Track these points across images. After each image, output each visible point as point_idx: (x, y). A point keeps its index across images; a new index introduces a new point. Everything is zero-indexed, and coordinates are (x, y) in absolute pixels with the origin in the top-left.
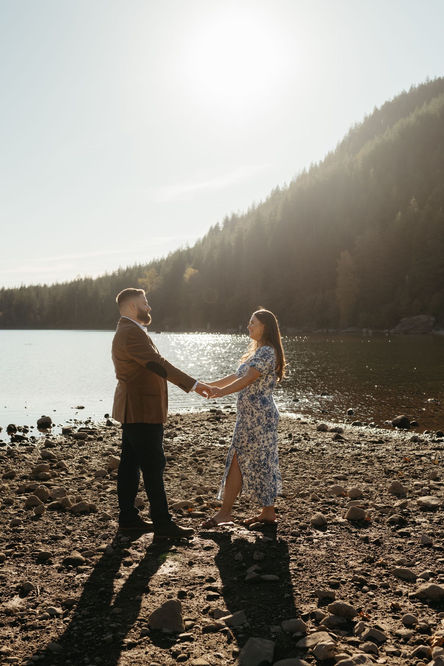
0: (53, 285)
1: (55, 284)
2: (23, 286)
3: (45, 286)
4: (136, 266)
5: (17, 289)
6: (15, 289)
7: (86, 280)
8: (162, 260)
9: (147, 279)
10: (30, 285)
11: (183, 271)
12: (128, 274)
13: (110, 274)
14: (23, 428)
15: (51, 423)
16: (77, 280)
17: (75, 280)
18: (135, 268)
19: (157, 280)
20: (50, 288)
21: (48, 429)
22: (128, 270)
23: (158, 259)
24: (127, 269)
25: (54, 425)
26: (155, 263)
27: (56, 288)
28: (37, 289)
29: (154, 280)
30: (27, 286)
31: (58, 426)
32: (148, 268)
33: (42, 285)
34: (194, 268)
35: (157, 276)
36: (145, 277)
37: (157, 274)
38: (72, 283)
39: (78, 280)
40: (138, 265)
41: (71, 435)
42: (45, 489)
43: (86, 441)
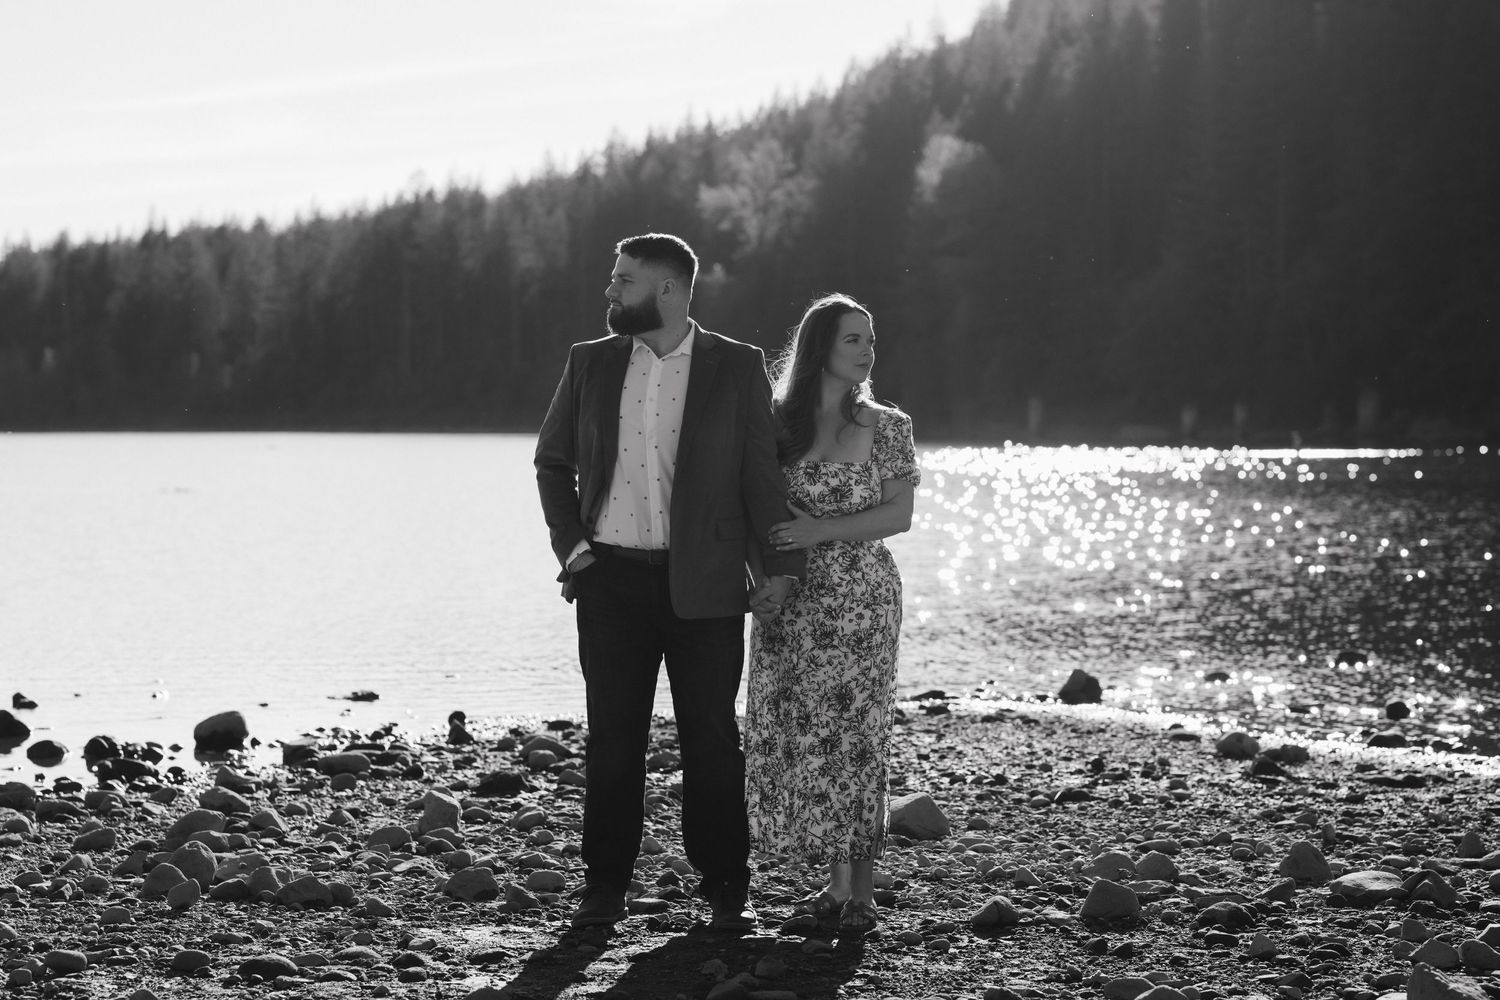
0: (297, 219)
1: (306, 217)
2: (158, 228)
3: (260, 226)
4: (691, 128)
5: (129, 241)
6: (117, 242)
7: (454, 197)
8: (816, 103)
9: (744, 192)
10: (192, 222)
11: (912, 149)
12: (650, 167)
13: (569, 167)
14: (143, 749)
15: (245, 734)
16: (409, 197)
17: (400, 198)
18: (687, 139)
19: (789, 194)
20: (281, 239)
21: (231, 751)
22: (652, 147)
23: (796, 100)
24: (651, 145)
25: (255, 743)
26: (783, 114)
27: (312, 234)
28: (222, 241)
29: (778, 195)
30: (174, 231)
31: (271, 746)
32: (747, 137)
33: (247, 224)
34: (964, 134)
35: (791, 174)
36: (734, 180)
37: (790, 166)
38: (385, 215)
39: (417, 196)
40: (700, 123)
41: (313, 765)
42: (203, 852)
43: (364, 778)
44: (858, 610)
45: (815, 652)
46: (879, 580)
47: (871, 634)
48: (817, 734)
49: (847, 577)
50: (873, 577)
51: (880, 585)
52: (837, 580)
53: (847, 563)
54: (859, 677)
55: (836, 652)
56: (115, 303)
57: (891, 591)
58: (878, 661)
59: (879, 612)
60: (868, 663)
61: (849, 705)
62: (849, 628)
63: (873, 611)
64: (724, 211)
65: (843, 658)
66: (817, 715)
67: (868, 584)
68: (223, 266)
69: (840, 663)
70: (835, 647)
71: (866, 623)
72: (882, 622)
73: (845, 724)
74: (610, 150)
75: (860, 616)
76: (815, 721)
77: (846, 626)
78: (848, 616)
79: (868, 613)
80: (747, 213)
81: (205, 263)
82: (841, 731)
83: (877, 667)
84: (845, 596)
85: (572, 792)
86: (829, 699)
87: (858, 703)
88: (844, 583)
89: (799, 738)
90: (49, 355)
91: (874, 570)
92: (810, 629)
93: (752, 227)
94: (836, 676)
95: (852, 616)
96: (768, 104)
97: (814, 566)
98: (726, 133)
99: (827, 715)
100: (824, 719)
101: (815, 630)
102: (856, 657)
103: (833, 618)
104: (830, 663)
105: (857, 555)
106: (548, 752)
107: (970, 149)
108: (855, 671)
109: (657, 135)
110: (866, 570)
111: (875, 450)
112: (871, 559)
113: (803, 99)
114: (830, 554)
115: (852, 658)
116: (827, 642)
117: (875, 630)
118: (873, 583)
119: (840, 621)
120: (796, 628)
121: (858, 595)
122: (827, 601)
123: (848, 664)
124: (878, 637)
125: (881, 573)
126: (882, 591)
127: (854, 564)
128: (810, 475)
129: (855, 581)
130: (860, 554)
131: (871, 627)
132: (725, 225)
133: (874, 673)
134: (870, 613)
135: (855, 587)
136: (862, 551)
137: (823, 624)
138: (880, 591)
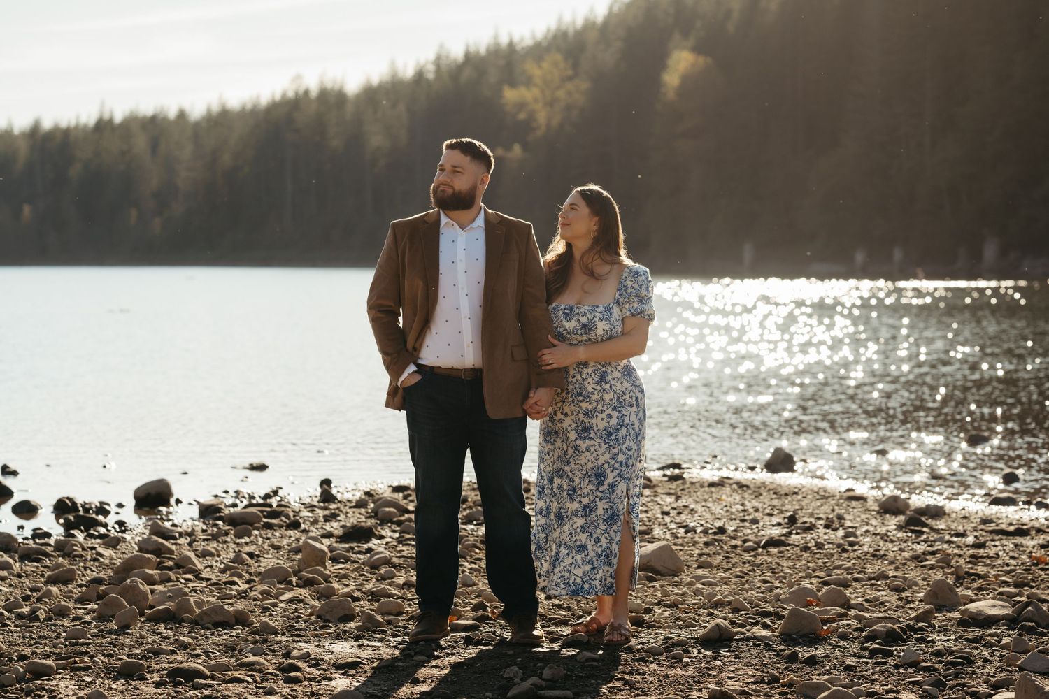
0: (209, 111)
1: (216, 108)
2: (106, 116)
3: (182, 115)
4: (497, 44)
5: (85, 126)
6: (76, 127)
7: (324, 94)
8: (589, 26)
9: (535, 91)
10: (132, 112)
11: (659, 61)
12: (467, 73)
13: (408, 72)
14: (96, 506)
15: (170, 494)
16: (291, 94)
17: (284, 95)
18: (494, 53)
19: (569, 93)
20: (197, 125)
22: (469, 58)
23: (574, 23)
24: (468, 55)
26: (565, 34)
27: (220, 120)
28: (154, 127)
29: (561, 94)
30: (118, 118)
32: (539, 51)
33: (172, 113)
34: (697, 50)
35: (570, 79)
36: (529, 82)
37: (570, 73)
38: (274, 107)
39: (297, 93)
40: (504, 41)
41: (221, 518)
42: (140, 585)
43: (258, 529)
44: (608, 412)
45: (578, 442)
46: (624, 389)
47: (618, 429)
48: (580, 502)
49: (598, 388)
50: (618, 387)
51: (624, 393)
52: (590, 390)
53: (598, 377)
54: (610, 461)
55: (592, 442)
56: (75, 171)
57: (634, 398)
58: (624, 448)
59: (624, 412)
60: (616, 451)
61: (603, 481)
62: (602, 425)
63: (619, 412)
64: (521, 106)
65: (597, 447)
66: (581, 488)
67: (615, 392)
68: (154, 145)
69: (595, 450)
70: (591, 438)
71: (614, 421)
72: (627, 420)
73: (600, 495)
74: (438, 61)
75: (610, 416)
76: (579, 492)
77: (600, 423)
78: (601, 416)
79: (615, 414)
80: (539, 106)
81: (141, 143)
82: (597, 500)
83: (624, 453)
84: (597, 402)
85: (409, 539)
86: (589, 476)
87: (610, 480)
88: (596, 392)
89: (568, 505)
90: (27, 209)
91: (619, 382)
92: (574, 425)
93: (542, 117)
94: (593, 460)
95: (603, 416)
96: (553, 26)
97: (574, 380)
98: (523, 48)
99: (588, 488)
100: (585, 491)
101: (578, 426)
102: (607, 446)
103: (590, 417)
104: (588, 450)
105: (606, 372)
106: (392, 510)
107: (701, 60)
108: (607, 456)
109: (472, 49)
110: (612, 383)
111: (617, 296)
112: (617, 374)
113: (580, 23)
114: (585, 371)
115: (604, 446)
116: (586, 434)
117: (621, 426)
118: (618, 391)
119: (594, 419)
120: (564, 425)
121: (608, 401)
122: (584, 405)
123: (601, 451)
124: (623, 431)
125: (625, 384)
126: (626, 397)
127: (603, 378)
128: (567, 314)
129: (604, 390)
130: (608, 371)
131: (618, 424)
132: (522, 116)
133: (621, 457)
134: (617, 413)
135: (604, 394)
136: (610, 368)
137: (582, 422)
138: (625, 397)
